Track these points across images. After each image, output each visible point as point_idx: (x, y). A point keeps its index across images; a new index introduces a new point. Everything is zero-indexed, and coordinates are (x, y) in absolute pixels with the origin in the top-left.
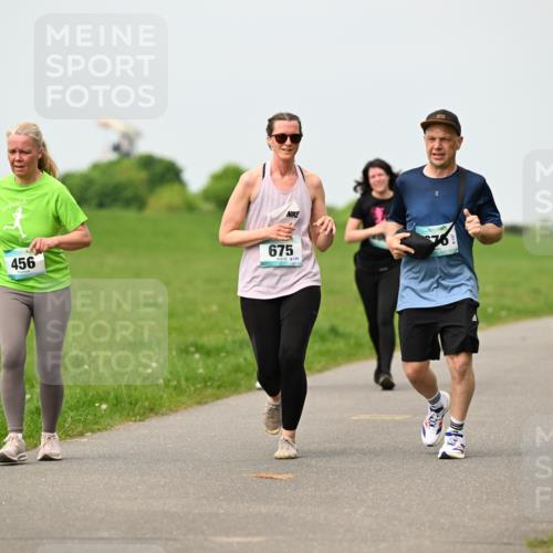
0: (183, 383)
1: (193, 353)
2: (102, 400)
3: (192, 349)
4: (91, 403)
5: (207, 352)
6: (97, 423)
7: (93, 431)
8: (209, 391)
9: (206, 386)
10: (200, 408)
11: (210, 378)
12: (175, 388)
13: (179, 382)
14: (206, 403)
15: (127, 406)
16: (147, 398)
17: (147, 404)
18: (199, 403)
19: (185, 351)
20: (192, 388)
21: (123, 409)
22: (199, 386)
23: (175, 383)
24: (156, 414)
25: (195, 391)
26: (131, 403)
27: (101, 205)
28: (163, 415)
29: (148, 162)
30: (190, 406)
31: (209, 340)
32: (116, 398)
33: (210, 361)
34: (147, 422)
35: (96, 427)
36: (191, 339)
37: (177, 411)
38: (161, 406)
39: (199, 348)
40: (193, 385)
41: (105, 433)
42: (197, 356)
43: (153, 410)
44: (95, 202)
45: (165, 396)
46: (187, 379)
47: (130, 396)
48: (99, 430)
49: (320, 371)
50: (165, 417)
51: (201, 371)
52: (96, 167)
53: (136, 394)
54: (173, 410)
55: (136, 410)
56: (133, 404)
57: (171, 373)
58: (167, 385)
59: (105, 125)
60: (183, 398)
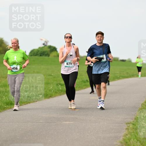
0: (57, 91)
1: (59, 85)
3: (59, 84)
5: (62, 85)
7: (39, 101)
8: (62, 93)
10: (60, 96)
11: (62, 90)
12: (55, 92)
14: (62, 95)
16: (50, 94)
17: (50, 95)
18: (60, 95)
19: (57, 85)
23: (55, 91)
24: (52, 97)
25: (59, 93)
27: (41, 56)
28: (53, 97)
29: (50, 47)
30: (58, 96)
33: (62, 87)
34: (50, 99)
36: (58, 82)
38: (53, 96)
39: (60, 84)
41: (41, 101)
42: (60, 86)
43: (51, 96)
44: (39, 55)
45: (53, 94)
46: (58, 90)
47: (46, 94)
49: (84, 89)
51: (60, 89)
52: (39, 48)
53: (48, 93)
54: (55, 97)
55: (48, 96)
56: (47, 95)
57: (55, 89)
58: (54, 92)
59: (42, 40)
60: (57, 94)
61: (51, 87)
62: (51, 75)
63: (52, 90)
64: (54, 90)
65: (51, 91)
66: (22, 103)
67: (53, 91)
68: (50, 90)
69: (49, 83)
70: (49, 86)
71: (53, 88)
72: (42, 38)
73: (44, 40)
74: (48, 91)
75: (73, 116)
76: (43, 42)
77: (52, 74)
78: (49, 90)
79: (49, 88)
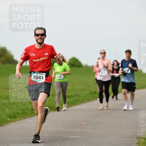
56: (53, 108)
66: (27, 116)
75: (80, 130)
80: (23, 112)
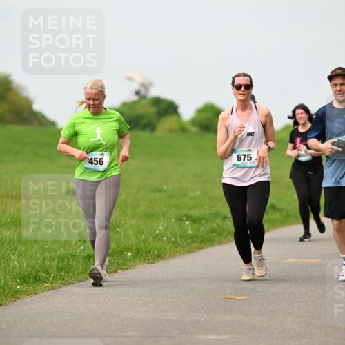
0: (179, 239)
1: (185, 221)
2: (129, 250)
3: (185, 218)
4: (121, 252)
5: (194, 220)
6: (124, 264)
7: (122, 269)
8: (195, 244)
9: (193, 242)
11: (196, 237)
12: (174, 242)
13: (176, 239)
14: (193, 252)
15: (144, 254)
16: (156, 249)
17: (156, 252)
18: (189, 252)
19: (180, 220)
20: (185, 243)
21: (142, 255)
22: (188, 241)
23: (174, 239)
24: (162, 259)
25: (186, 244)
26: (146, 252)
28: (166, 259)
29: (157, 101)
30: (183, 254)
31: (195, 213)
32: (137, 248)
33: (195, 226)
34: (156, 264)
35: (124, 267)
36: (184, 212)
37: (175, 257)
38: (165, 254)
39: (189, 218)
40: (186, 241)
41: (130, 271)
42: (187, 222)
43: (160, 256)
45: (167, 247)
46: (181, 237)
47: (145, 248)
48: (127, 269)
50: (168, 261)
51: (190, 232)
52: (124, 104)
53: (149, 246)
54: (172, 256)
55: (150, 256)
56: (147, 252)
57: (171, 233)
58: (168, 241)
59: (131, 79)
60: (179, 249)
61: (161, 228)
62: (161, 191)
63: (163, 237)
64: (169, 235)
65: (160, 239)
66: (71, 278)
67: (165, 238)
68: (158, 237)
69: (153, 215)
70: (155, 225)
71: (166, 229)
72: (130, 74)
73: (139, 79)
74: (151, 238)
75: (229, 318)
76: (136, 86)
77: (165, 187)
78: (155, 237)
79: (155, 230)
80: (60, 265)
